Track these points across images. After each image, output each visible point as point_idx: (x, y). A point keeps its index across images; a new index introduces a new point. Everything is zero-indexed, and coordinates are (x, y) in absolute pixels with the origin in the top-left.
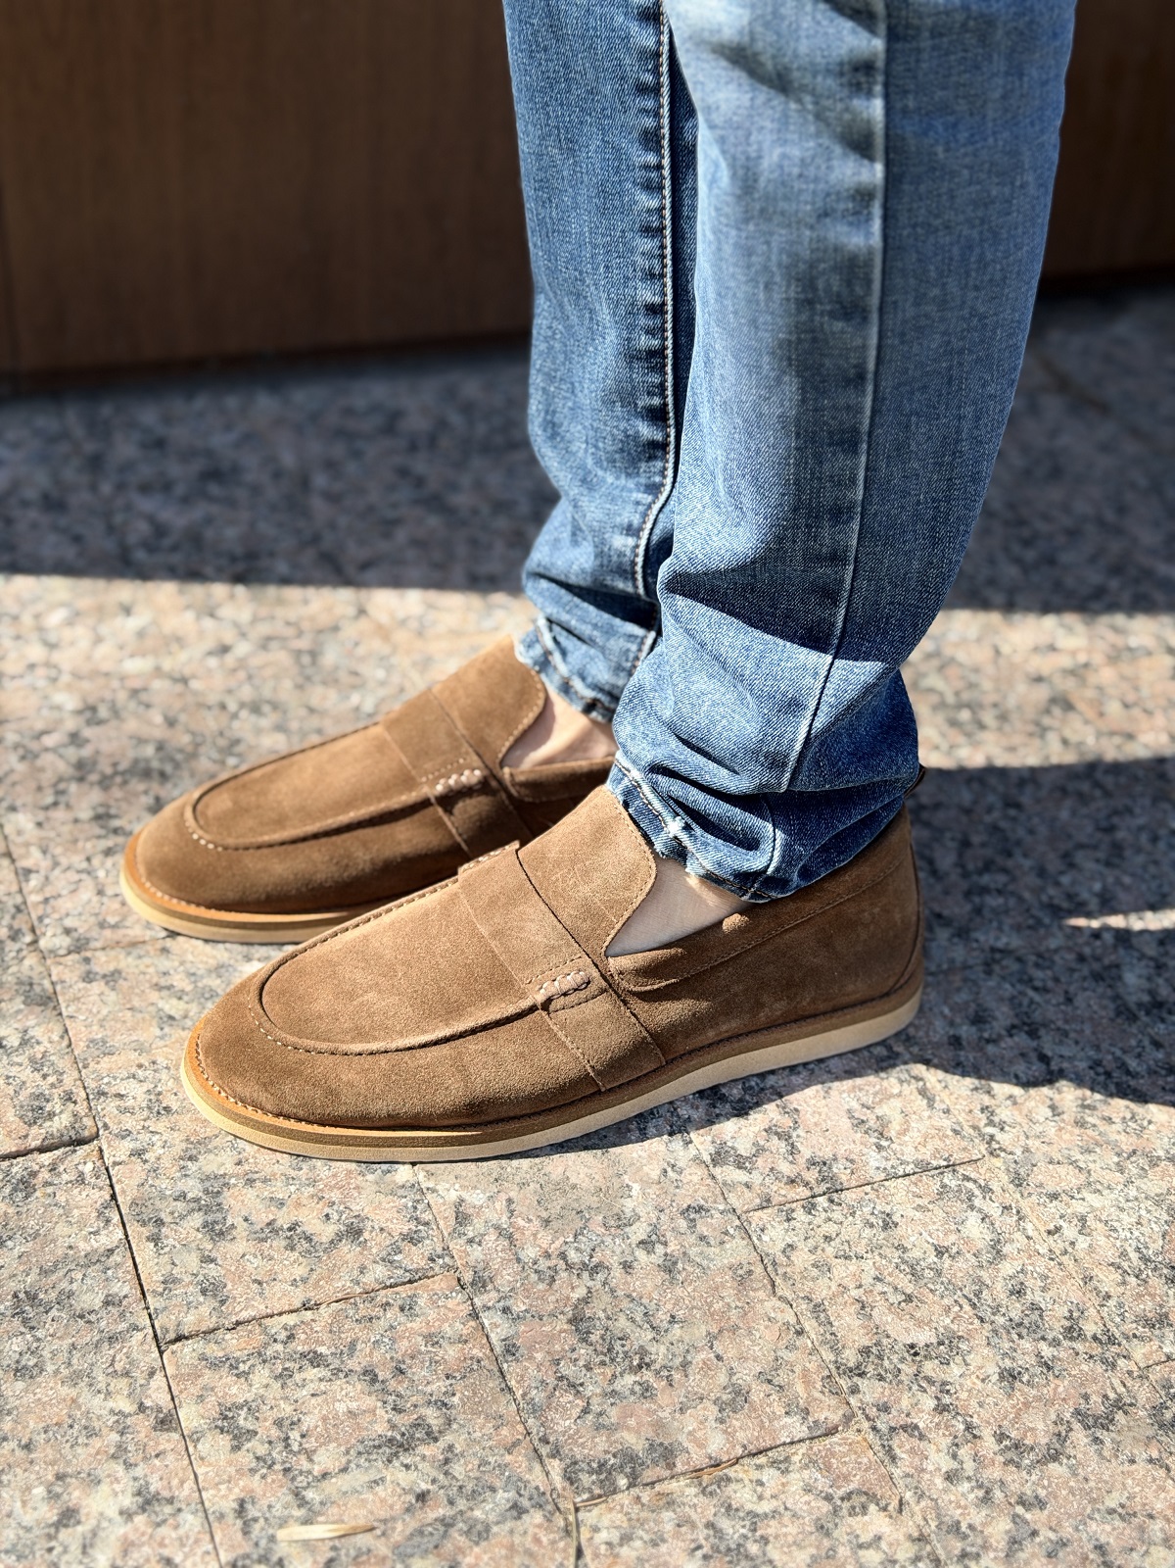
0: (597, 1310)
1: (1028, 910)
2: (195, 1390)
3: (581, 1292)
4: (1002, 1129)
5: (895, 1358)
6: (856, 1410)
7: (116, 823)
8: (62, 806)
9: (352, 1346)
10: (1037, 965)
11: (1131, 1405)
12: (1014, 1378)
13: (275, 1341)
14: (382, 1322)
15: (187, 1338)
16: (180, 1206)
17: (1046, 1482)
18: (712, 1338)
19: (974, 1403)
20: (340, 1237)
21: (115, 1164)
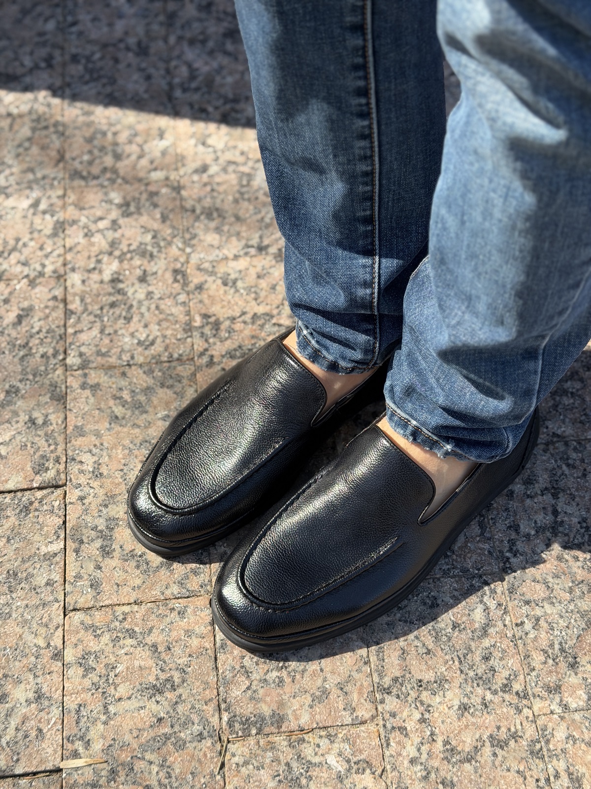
2: (74, 640)
4: (515, 555)
5: (409, 687)
6: (379, 713)
7: (121, 286)
9: (150, 631)
11: (521, 737)
12: (466, 709)
13: (117, 620)
14: (168, 619)
15: (78, 610)
16: (93, 534)
17: (459, 774)
19: (440, 720)
21: (70, 503)
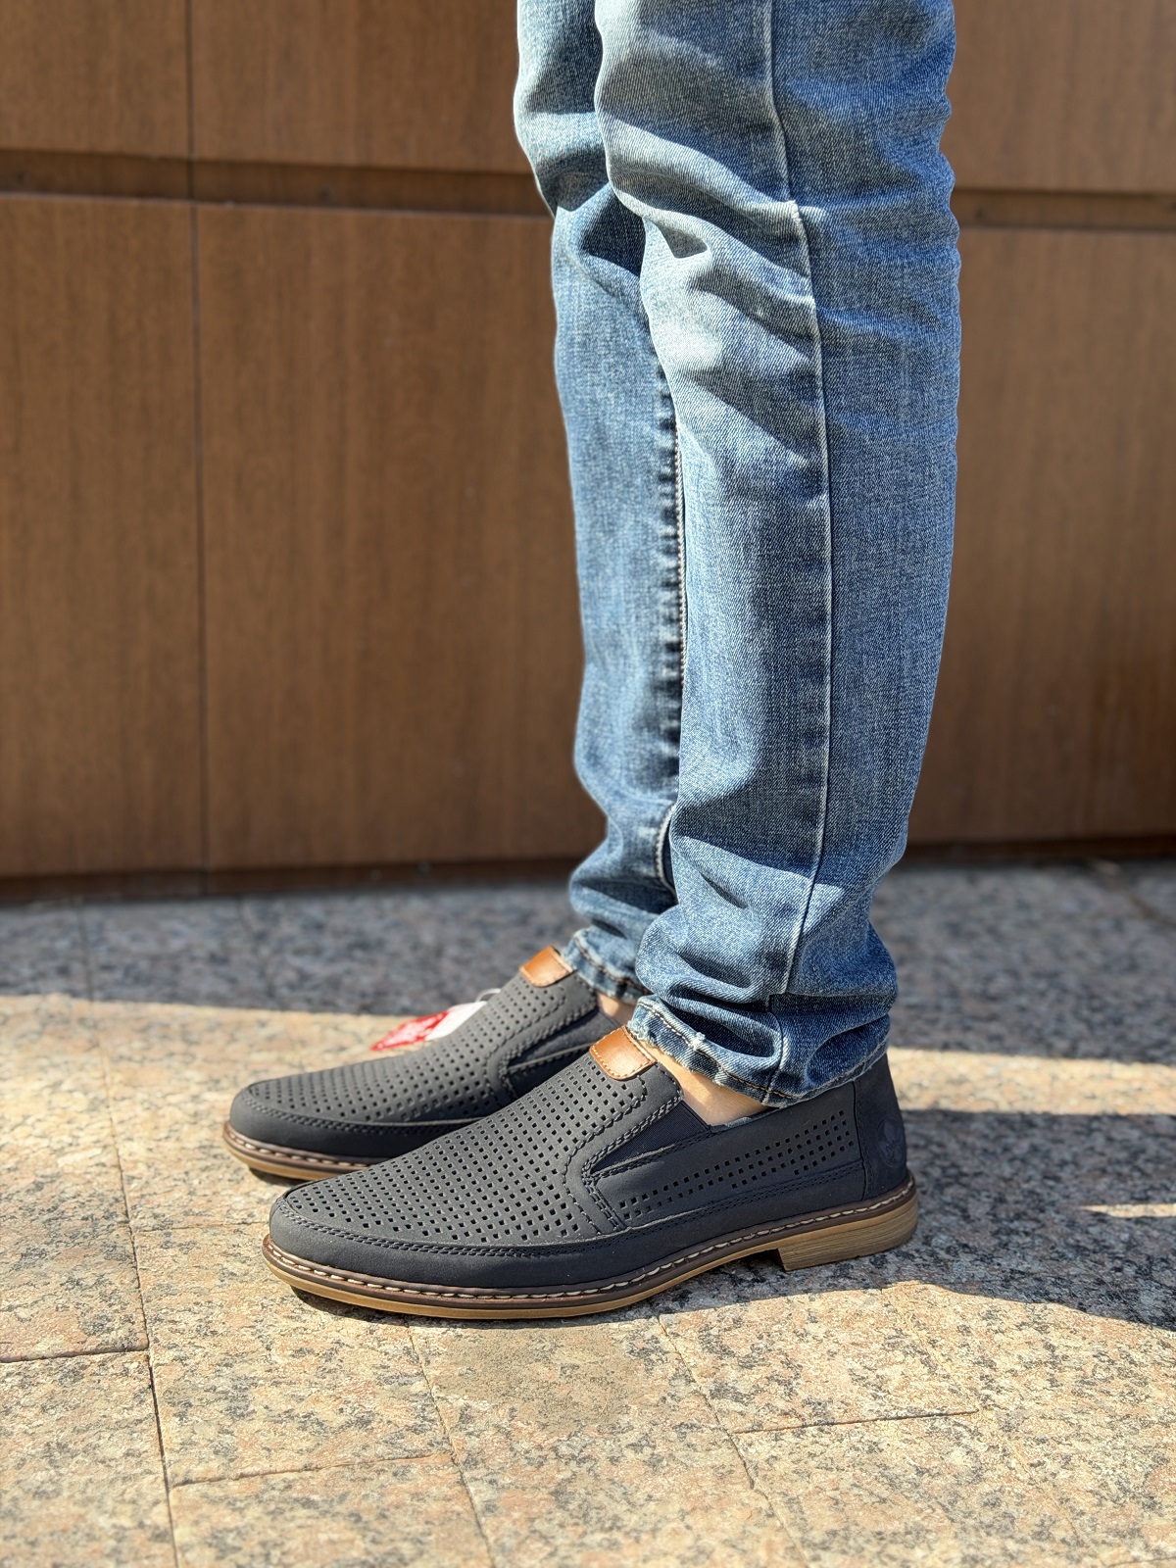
0: (580, 1488)
1: (1053, 1248)
2: (192, 1517)
3: (568, 1474)
4: (999, 1392)
5: (861, 1540)
8: (173, 1139)
9: (342, 1498)
10: (1055, 1284)
13: (273, 1489)
14: (374, 1482)
15: (193, 1482)
16: (210, 1396)
18: (683, 1514)
20: (349, 1424)
21: (158, 1365)
